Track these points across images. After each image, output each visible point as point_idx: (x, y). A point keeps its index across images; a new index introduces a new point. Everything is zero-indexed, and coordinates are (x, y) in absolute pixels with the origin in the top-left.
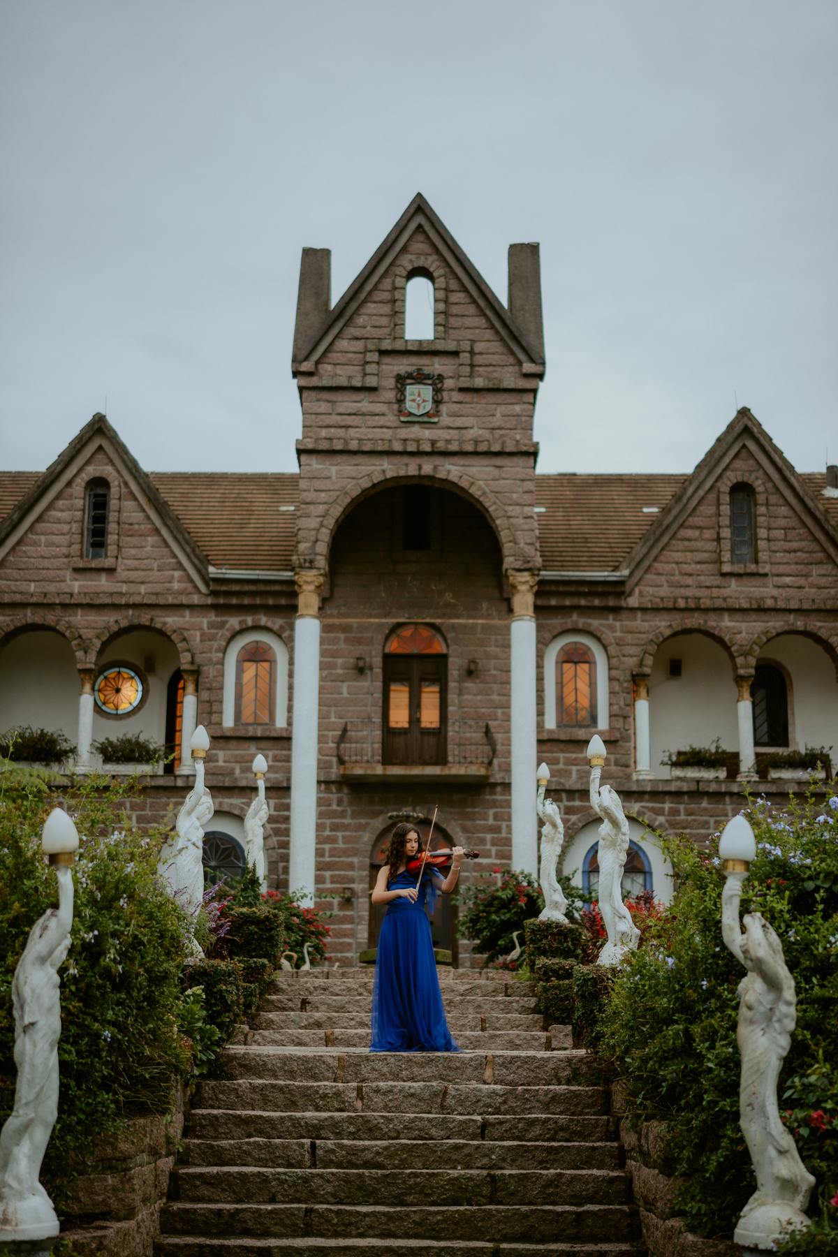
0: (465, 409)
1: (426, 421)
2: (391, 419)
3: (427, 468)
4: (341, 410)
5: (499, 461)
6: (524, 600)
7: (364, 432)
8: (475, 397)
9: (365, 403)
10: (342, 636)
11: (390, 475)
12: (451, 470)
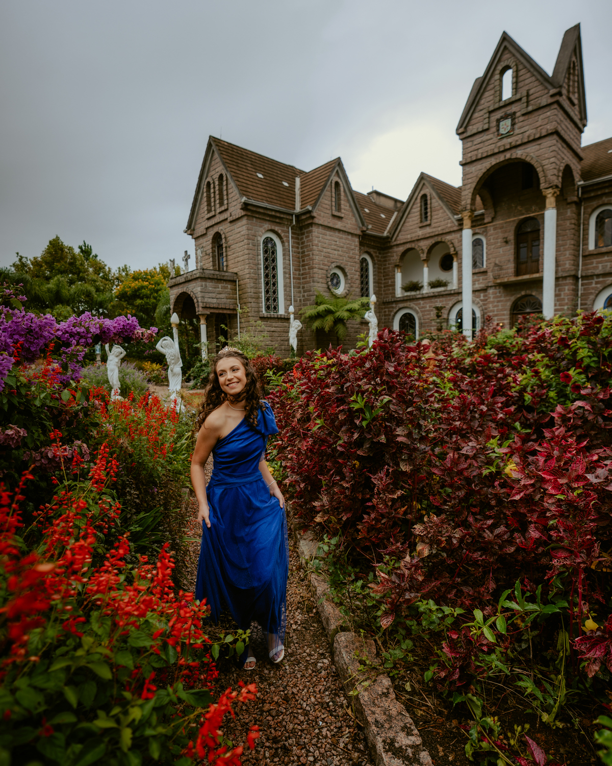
0: (525, 123)
1: (508, 135)
2: (495, 139)
3: (508, 155)
4: (475, 143)
5: (539, 142)
6: (550, 201)
7: (485, 149)
8: (530, 116)
9: (485, 137)
10: (500, 230)
11: (494, 163)
12: (519, 153)
